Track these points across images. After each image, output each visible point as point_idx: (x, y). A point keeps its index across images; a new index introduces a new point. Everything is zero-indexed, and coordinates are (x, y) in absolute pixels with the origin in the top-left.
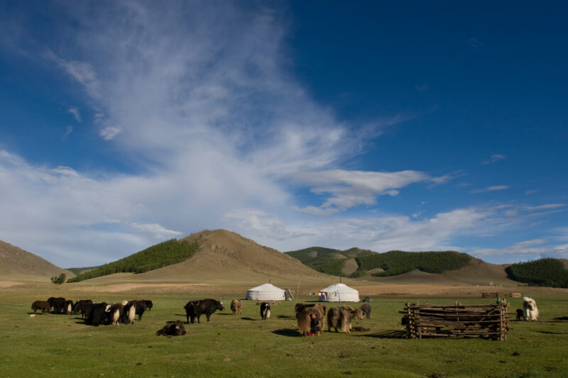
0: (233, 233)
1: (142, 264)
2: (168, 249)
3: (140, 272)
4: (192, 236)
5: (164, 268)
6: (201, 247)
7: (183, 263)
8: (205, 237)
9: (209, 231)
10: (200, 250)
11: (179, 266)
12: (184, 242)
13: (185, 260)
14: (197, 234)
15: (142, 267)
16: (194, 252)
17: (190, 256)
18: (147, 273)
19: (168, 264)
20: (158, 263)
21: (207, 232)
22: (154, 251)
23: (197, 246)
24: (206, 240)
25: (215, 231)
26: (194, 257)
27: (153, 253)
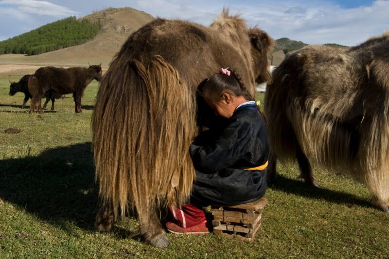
0: (143, 13)
1: (36, 45)
2: (66, 28)
3: (33, 54)
4: (94, 14)
5: (61, 51)
6: (104, 27)
7: (83, 45)
8: (109, 16)
9: (114, 9)
10: (104, 31)
11: (77, 48)
12: (85, 21)
13: (85, 42)
14: (100, 12)
15: (35, 48)
16: (96, 33)
17: (91, 37)
18: (40, 56)
19: (65, 46)
20: (54, 45)
21: (112, 10)
22: (50, 31)
23: (100, 27)
24: (110, 20)
25: (121, 9)
26: (97, 39)
27: (48, 33)
